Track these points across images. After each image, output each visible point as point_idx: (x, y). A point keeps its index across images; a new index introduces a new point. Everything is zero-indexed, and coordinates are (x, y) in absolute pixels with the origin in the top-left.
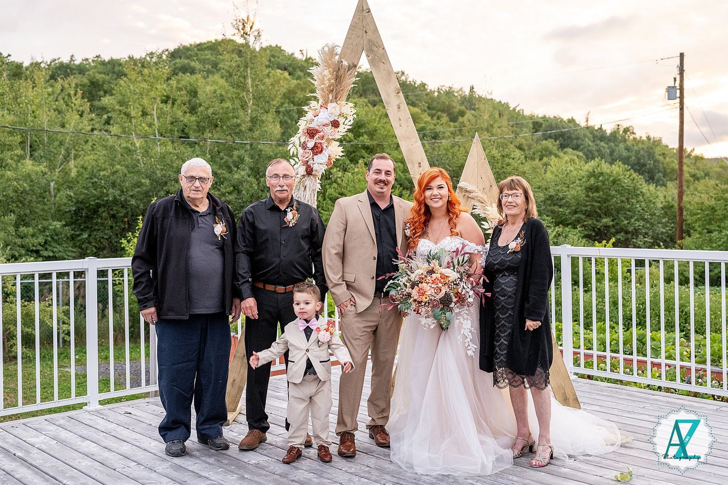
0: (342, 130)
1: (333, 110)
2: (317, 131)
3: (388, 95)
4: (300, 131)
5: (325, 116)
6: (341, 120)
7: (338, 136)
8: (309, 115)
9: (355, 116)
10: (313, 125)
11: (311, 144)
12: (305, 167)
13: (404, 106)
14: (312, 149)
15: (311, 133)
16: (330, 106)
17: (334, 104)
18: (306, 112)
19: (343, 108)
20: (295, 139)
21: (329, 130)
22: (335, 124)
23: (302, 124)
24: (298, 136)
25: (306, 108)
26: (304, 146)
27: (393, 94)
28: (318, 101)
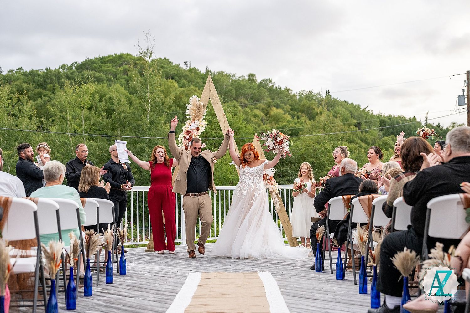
0: (201, 131)
1: (197, 123)
2: (190, 132)
3: (220, 117)
4: (183, 132)
5: (193, 126)
6: (200, 127)
7: (199, 134)
8: (187, 125)
9: (206, 126)
10: (189, 130)
11: (187, 137)
12: (185, 147)
13: (227, 122)
14: (188, 139)
15: (188, 133)
16: (196, 121)
17: (197, 121)
18: (186, 124)
19: (201, 122)
20: (181, 135)
21: (195, 131)
22: (198, 129)
23: (184, 129)
24: (182, 134)
25: (185, 122)
26: (185, 138)
27: (222, 116)
28: (190, 120)
